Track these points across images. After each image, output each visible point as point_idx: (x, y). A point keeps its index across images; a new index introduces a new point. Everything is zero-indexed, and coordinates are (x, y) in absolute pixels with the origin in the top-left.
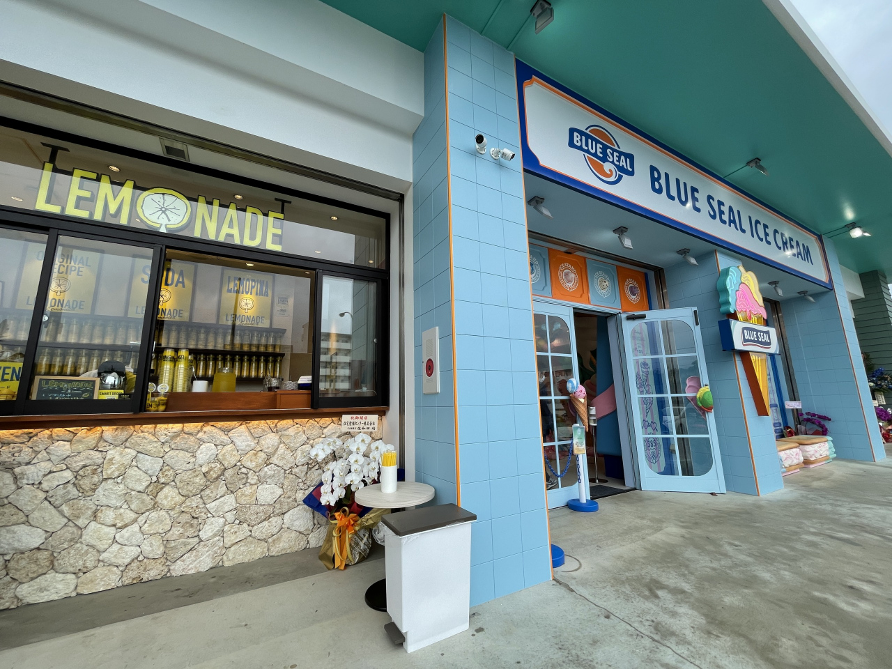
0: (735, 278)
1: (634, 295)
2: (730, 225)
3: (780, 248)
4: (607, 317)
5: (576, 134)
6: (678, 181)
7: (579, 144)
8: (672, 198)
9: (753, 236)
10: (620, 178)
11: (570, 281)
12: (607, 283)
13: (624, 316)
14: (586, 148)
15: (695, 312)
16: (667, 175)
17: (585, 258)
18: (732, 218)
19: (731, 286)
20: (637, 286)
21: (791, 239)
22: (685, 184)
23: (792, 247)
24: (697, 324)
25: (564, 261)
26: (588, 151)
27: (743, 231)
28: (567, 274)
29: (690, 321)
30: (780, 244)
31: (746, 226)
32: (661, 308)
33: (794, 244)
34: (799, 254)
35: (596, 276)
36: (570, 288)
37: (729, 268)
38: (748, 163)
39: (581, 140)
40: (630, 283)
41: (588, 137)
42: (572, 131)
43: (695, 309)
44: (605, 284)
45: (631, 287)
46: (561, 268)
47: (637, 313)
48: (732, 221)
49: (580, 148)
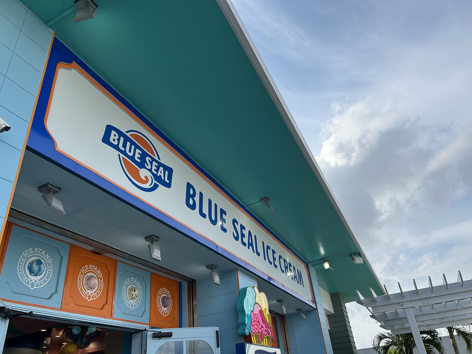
0: (251, 298)
1: (165, 306)
2: (249, 248)
3: (283, 271)
4: (131, 334)
5: (113, 132)
6: (210, 202)
7: (116, 143)
8: (204, 216)
9: (265, 259)
10: (155, 187)
11: (91, 288)
12: (137, 292)
13: (150, 334)
14: (123, 149)
15: (217, 332)
16: (201, 195)
17: (116, 261)
18: (250, 242)
19: (248, 307)
20: (170, 296)
21: (290, 265)
22: (216, 205)
23: (291, 270)
24: (218, 346)
25: (88, 262)
26: (124, 153)
27: (258, 254)
28: (89, 278)
29: (212, 342)
30: (284, 269)
31: (260, 250)
32: (190, 326)
33: (292, 268)
34: (295, 277)
35: (126, 283)
36: (89, 297)
37: (247, 288)
38: (261, 200)
39: (119, 140)
40: (164, 293)
41: (127, 139)
42: (109, 129)
43: (217, 329)
44: (135, 293)
45: (164, 297)
46: (82, 270)
47: (164, 331)
48: (251, 244)
49: (116, 147)
